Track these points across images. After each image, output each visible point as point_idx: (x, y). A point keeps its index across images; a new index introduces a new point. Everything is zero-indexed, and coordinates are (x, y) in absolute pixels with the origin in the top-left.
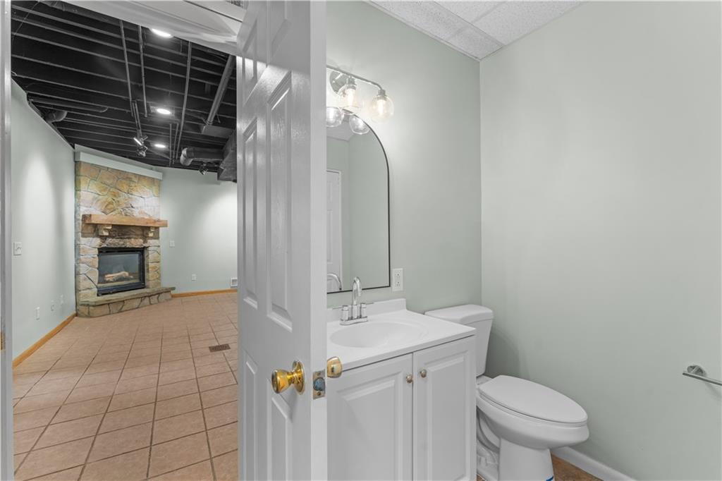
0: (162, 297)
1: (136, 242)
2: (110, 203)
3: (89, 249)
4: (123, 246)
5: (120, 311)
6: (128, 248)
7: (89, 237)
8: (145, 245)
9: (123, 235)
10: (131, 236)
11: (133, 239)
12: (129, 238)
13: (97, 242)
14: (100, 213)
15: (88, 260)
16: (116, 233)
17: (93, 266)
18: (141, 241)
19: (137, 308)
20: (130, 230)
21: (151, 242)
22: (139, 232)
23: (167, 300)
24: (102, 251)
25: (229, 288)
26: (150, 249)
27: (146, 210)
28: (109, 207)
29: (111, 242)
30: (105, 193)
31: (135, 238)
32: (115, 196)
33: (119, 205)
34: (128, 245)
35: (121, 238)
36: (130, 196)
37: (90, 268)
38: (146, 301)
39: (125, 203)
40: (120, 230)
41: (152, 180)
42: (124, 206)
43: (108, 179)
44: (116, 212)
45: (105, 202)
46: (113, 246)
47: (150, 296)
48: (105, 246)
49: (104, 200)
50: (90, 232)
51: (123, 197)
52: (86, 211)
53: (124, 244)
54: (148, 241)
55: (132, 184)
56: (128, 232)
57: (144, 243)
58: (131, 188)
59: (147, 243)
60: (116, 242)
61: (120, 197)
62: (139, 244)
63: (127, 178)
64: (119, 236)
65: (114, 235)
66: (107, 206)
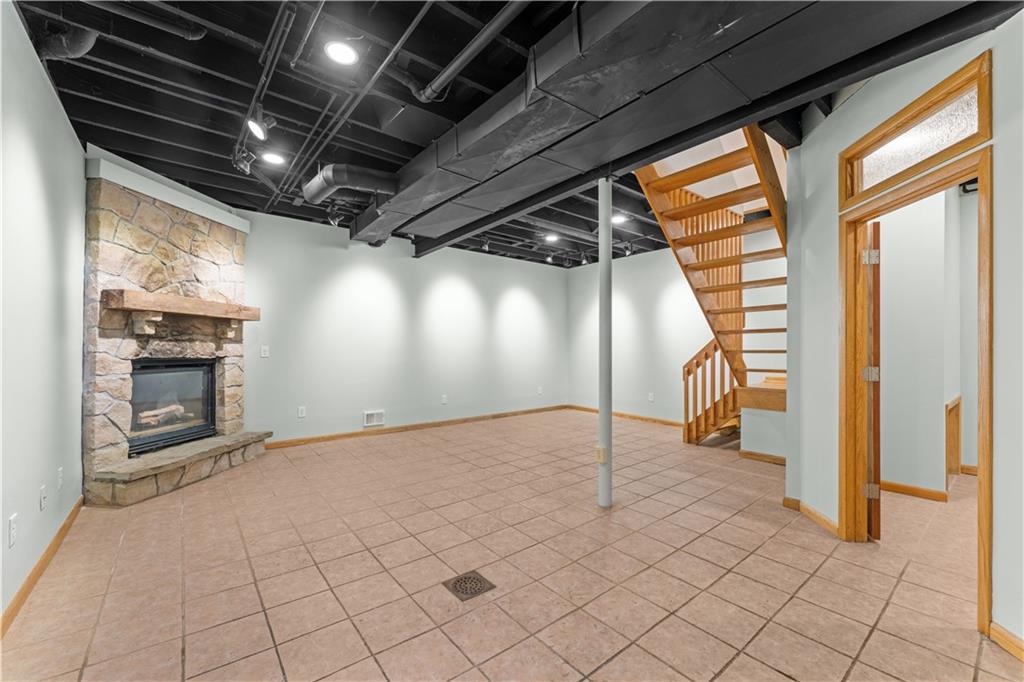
0: (251, 452)
1: (202, 349)
2: (157, 270)
3: (115, 362)
4: (181, 356)
5: (177, 487)
6: (190, 360)
7: (116, 337)
8: (220, 354)
9: (181, 333)
10: (194, 337)
11: (197, 343)
12: (191, 340)
13: (130, 347)
14: (139, 289)
15: (112, 385)
16: (168, 331)
17: (122, 397)
18: (213, 345)
19: (208, 477)
20: (192, 324)
21: (229, 348)
22: (209, 330)
23: (259, 456)
24: (141, 366)
25: (361, 430)
26: (226, 361)
27: (221, 287)
28: (155, 278)
29: (158, 348)
30: (148, 250)
31: (202, 341)
32: (167, 256)
33: (174, 276)
34: (189, 354)
35: (176, 340)
36: (195, 259)
37: (116, 402)
38: (224, 462)
39: (185, 272)
40: (177, 324)
41: (234, 232)
42: (184, 277)
43: (155, 221)
44: (168, 288)
45: (147, 267)
46: (161, 356)
47: (230, 451)
48: (146, 355)
49: (146, 263)
50: (116, 326)
51: (181, 260)
52: (110, 282)
53: (181, 352)
54: (224, 346)
55: (199, 237)
56: (189, 328)
57: (217, 350)
58: (197, 244)
59: (222, 349)
60: (168, 347)
61: (176, 259)
62: (208, 351)
63: (190, 223)
64: (173, 335)
65: (164, 334)
66: (150, 275)
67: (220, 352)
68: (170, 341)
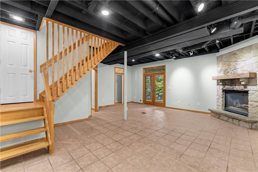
2: (226, 70)
4: (233, 90)
6: (235, 90)
9: (232, 84)
12: (235, 85)
15: (219, 94)
17: (220, 97)
20: (235, 81)
26: (249, 92)
28: (226, 71)
29: (228, 87)
30: (225, 66)
31: (238, 85)
32: (228, 66)
33: (230, 69)
35: (231, 85)
36: (236, 63)
39: (233, 67)
42: (233, 69)
44: (229, 73)
46: (228, 89)
48: (225, 89)
53: (232, 89)
54: (248, 87)
55: (237, 56)
56: (234, 82)
57: (245, 88)
58: (236, 58)
59: (247, 88)
60: (229, 87)
61: (231, 65)
62: (241, 88)
63: (234, 54)
64: (230, 84)
65: (228, 84)
66: (225, 71)
67: (246, 89)
68: (230, 86)
